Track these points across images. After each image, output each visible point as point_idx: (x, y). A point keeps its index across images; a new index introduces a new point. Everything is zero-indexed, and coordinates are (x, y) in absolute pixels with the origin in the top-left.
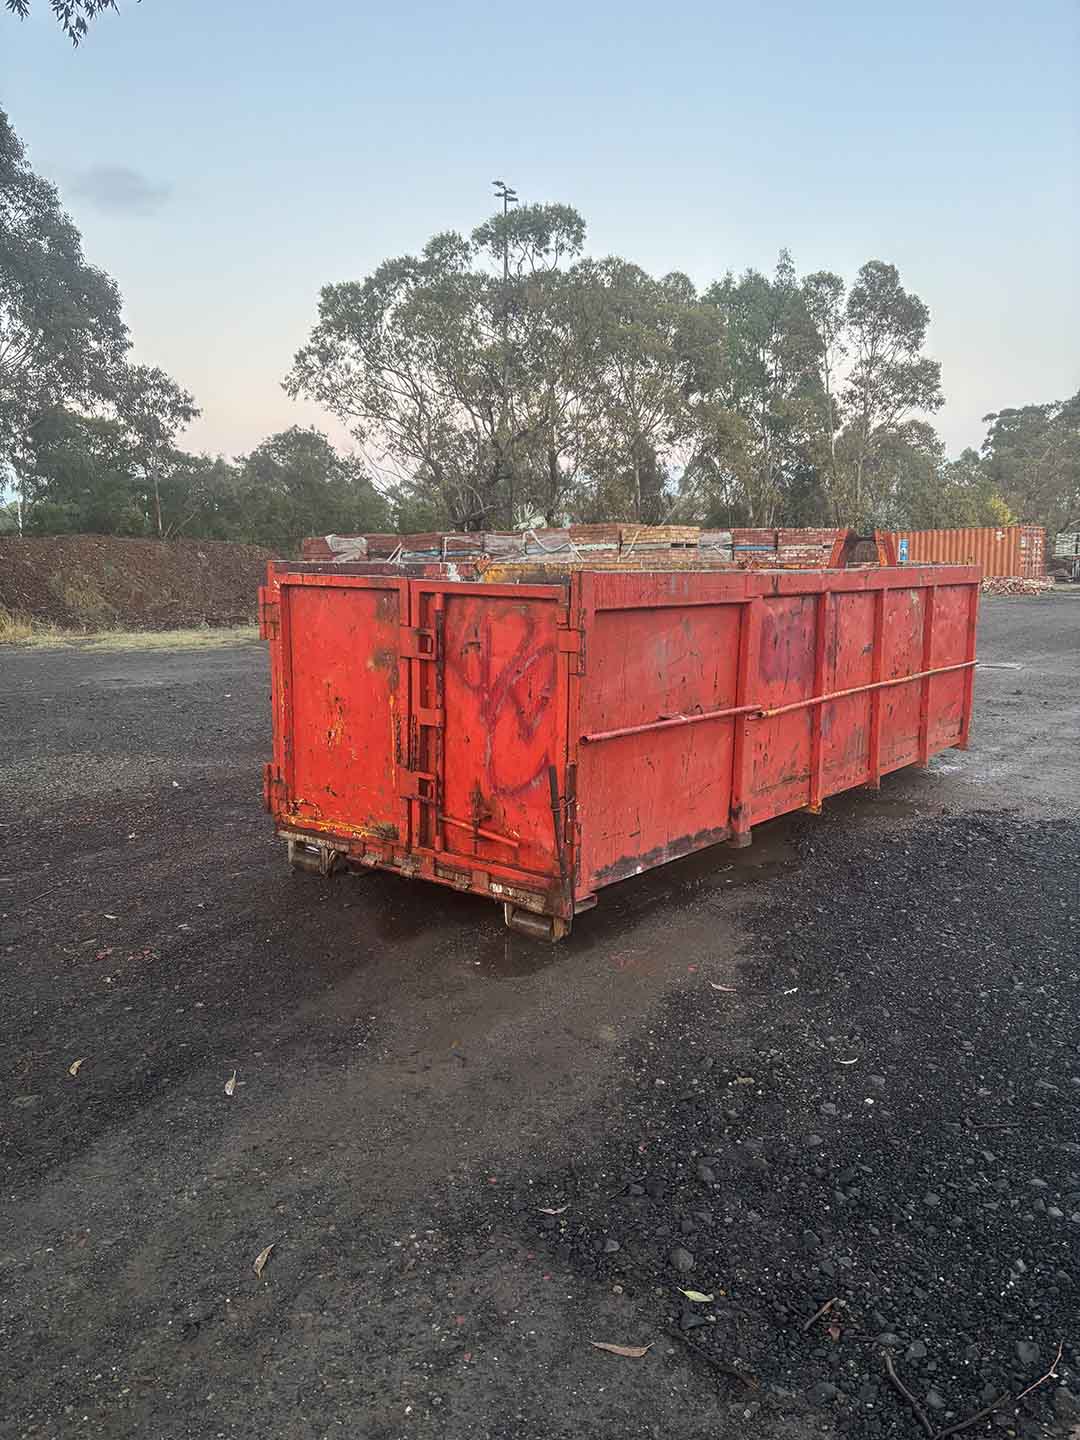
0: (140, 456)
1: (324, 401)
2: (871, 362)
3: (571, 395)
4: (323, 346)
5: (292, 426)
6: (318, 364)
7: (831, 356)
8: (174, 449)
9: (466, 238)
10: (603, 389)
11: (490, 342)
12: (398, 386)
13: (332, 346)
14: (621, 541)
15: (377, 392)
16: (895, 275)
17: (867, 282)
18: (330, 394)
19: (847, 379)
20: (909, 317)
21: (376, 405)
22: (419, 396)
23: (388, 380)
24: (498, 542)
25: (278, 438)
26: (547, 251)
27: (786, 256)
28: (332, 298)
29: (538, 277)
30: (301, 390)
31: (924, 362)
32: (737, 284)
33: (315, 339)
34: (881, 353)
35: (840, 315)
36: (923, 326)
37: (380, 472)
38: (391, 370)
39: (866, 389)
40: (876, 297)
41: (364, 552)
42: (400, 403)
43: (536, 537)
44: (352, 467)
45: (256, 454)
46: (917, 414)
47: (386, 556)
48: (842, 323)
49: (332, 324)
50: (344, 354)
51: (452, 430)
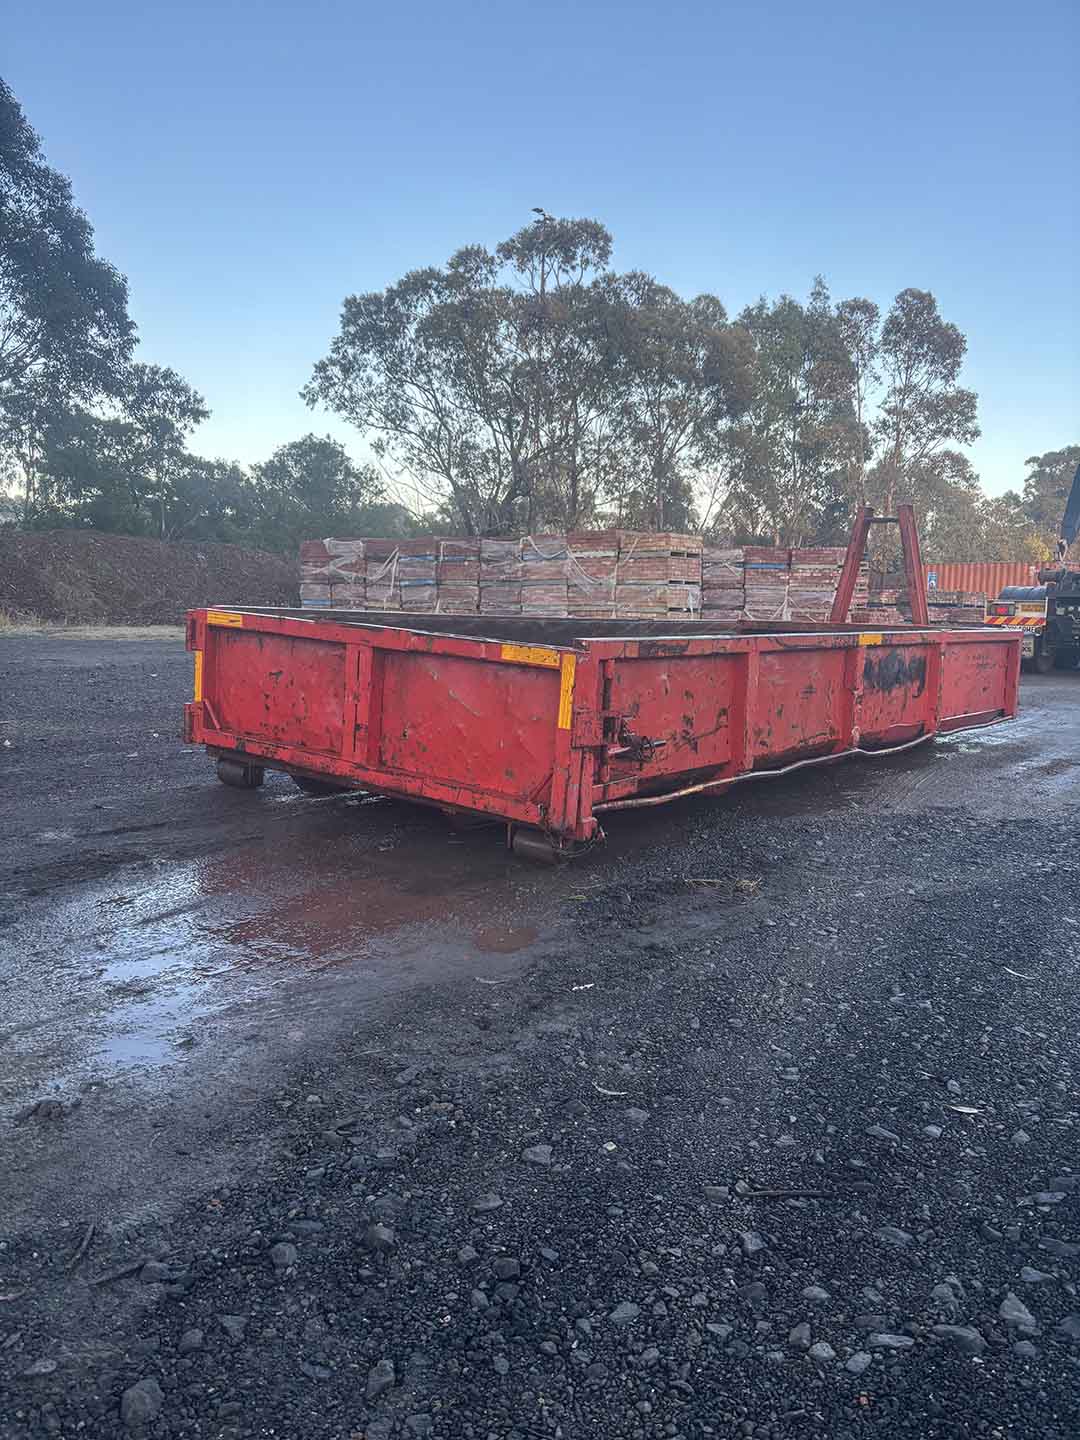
0: (154, 456)
1: (343, 412)
2: (907, 389)
3: (593, 413)
4: (344, 357)
5: (308, 434)
6: (340, 376)
7: (864, 384)
8: (186, 452)
9: (491, 252)
10: (627, 410)
11: (511, 356)
12: (419, 400)
14: (620, 549)
15: (398, 406)
16: (932, 303)
17: (903, 309)
18: (349, 405)
19: (879, 407)
20: (947, 347)
21: (397, 418)
22: (441, 412)
23: (411, 394)
24: (496, 548)
25: (294, 446)
26: (573, 268)
27: (820, 283)
28: (354, 309)
29: (559, 288)
30: (320, 399)
31: (960, 391)
32: (770, 309)
33: (336, 350)
34: (916, 381)
35: (874, 342)
36: (959, 355)
37: (399, 486)
38: (412, 383)
39: (899, 420)
40: (911, 325)
41: (362, 556)
42: (421, 417)
43: (533, 543)
44: (366, 479)
45: (271, 462)
46: (952, 445)
47: (381, 560)
48: (876, 351)
49: (354, 336)
50: (366, 366)
51: (475, 447)
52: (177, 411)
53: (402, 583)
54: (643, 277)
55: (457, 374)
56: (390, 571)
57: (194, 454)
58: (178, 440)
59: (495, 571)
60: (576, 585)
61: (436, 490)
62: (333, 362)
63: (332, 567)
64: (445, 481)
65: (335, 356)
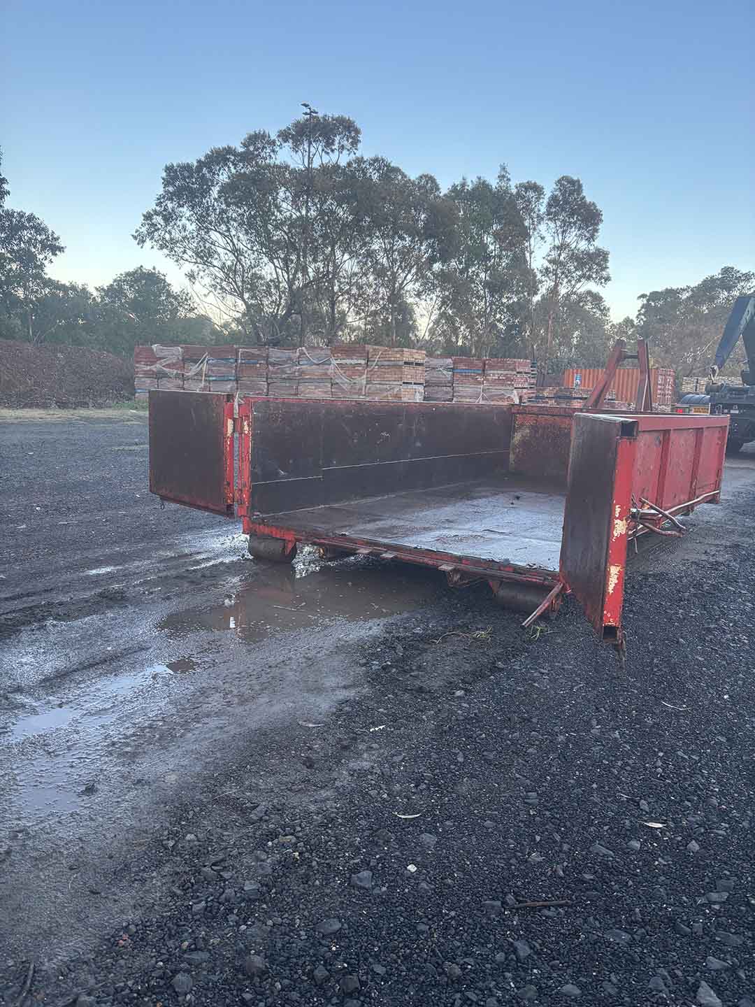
0: (21, 279)
1: (165, 250)
2: (561, 248)
3: (346, 256)
4: (165, 210)
5: (139, 266)
6: (162, 222)
7: (534, 242)
8: (46, 276)
9: (273, 137)
10: (370, 254)
11: (288, 214)
12: (221, 243)
14: (368, 358)
15: (205, 247)
16: (580, 186)
17: (561, 190)
18: (169, 245)
19: (544, 258)
20: (589, 218)
21: (205, 255)
22: (237, 252)
23: (215, 238)
24: (279, 355)
25: (128, 274)
26: (333, 151)
27: (504, 169)
28: (173, 174)
29: (322, 165)
30: (148, 240)
31: (598, 249)
32: (470, 187)
33: (159, 204)
34: (569, 241)
35: (541, 213)
36: (597, 224)
37: (206, 305)
38: (216, 230)
39: (557, 267)
40: (566, 202)
41: (181, 358)
42: (222, 255)
43: (306, 353)
44: (182, 299)
45: (111, 285)
46: (592, 286)
47: (195, 362)
48: (542, 219)
49: (173, 194)
50: (181, 217)
51: (261, 278)
52: (39, 246)
53: (211, 379)
54: (383, 161)
55: (249, 225)
56: (201, 369)
57: (53, 278)
58: (41, 267)
59: (279, 371)
60: (337, 383)
61: (234, 308)
62: (157, 213)
63: (158, 365)
64: (240, 302)
65: (158, 208)
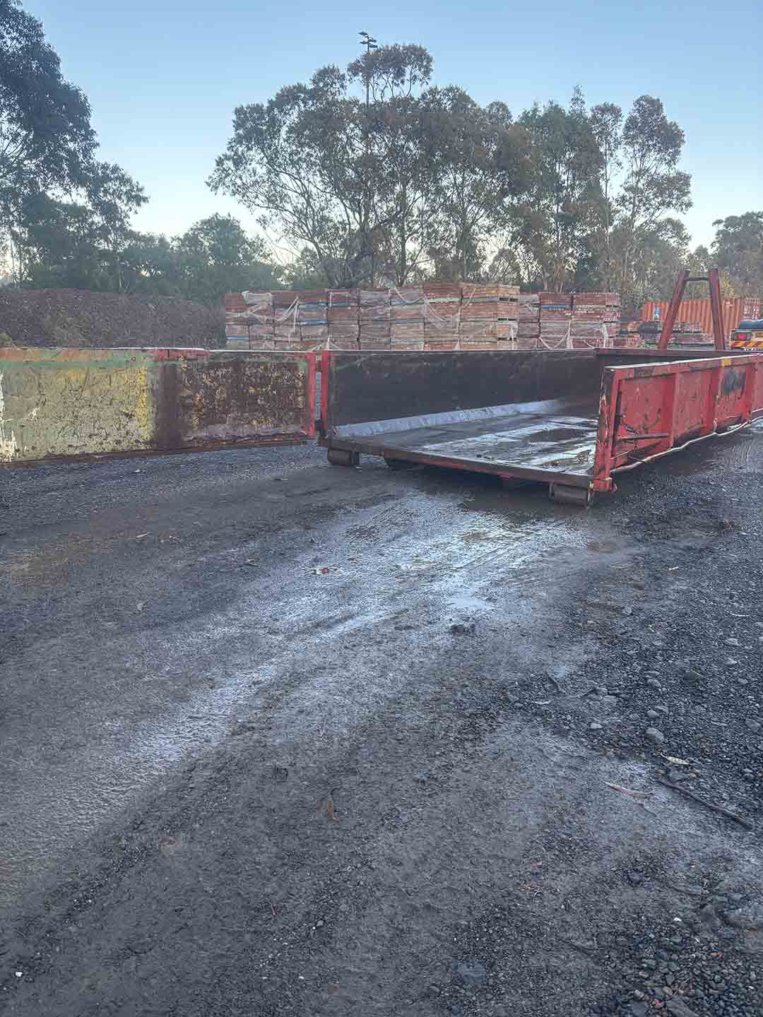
1: (237, 196)
2: (639, 174)
4: (236, 153)
5: (214, 214)
6: (233, 168)
7: (610, 169)
9: (343, 70)
12: (291, 186)
13: (243, 154)
14: (461, 296)
15: (276, 191)
16: (660, 106)
17: (639, 111)
18: (241, 191)
19: (621, 186)
20: (669, 139)
21: (275, 200)
22: (306, 194)
23: (284, 182)
24: (370, 296)
25: (204, 223)
26: (403, 82)
27: (578, 91)
28: (242, 116)
30: (220, 186)
31: (679, 174)
32: (541, 112)
33: (230, 148)
34: (648, 166)
35: (618, 136)
36: (680, 147)
37: (279, 250)
38: (286, 173)
39: (634, 194)
40: (645, 123)
41: (271, 304)
42: (292, 198)
43: (398, 292)
45: (187, 234)
46: (672, 213)
47: (286, 307)
48: (620, 143)
50: (251, 161)
53: (302, 323)
56: (292, 315)
57: (135, 230)
58: (124, 219)
59: (370, 313)
60: (430, 323)
63: (249, 312)
